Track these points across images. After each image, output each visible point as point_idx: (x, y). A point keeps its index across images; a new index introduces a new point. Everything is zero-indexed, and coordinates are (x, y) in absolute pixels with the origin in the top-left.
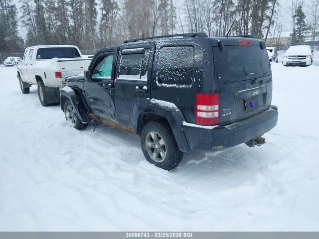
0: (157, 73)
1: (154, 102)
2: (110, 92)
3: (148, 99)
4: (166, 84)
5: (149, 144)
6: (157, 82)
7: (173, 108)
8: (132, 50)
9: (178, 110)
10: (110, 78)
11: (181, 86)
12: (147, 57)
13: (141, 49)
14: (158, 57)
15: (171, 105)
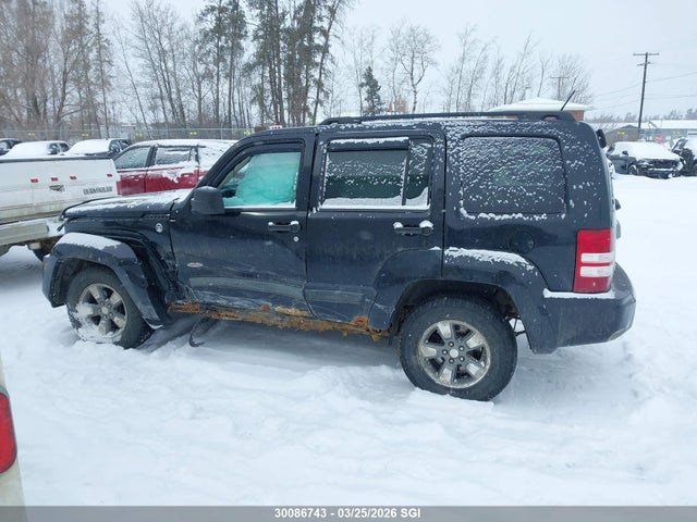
0: (461, 192)
1: (455, 255)
2: (296, 239)
3: (437, 248)
4: (492, 215)
5: (430, 351)
6: (463, 211)
7: (519, 263)
8: (370, 141)
9: (530, 268)
10: (293, 206)
11: (537, 218)
12: (421, 159)
13: (401, 139)
14: (459, 157)
15: (511, 258)
